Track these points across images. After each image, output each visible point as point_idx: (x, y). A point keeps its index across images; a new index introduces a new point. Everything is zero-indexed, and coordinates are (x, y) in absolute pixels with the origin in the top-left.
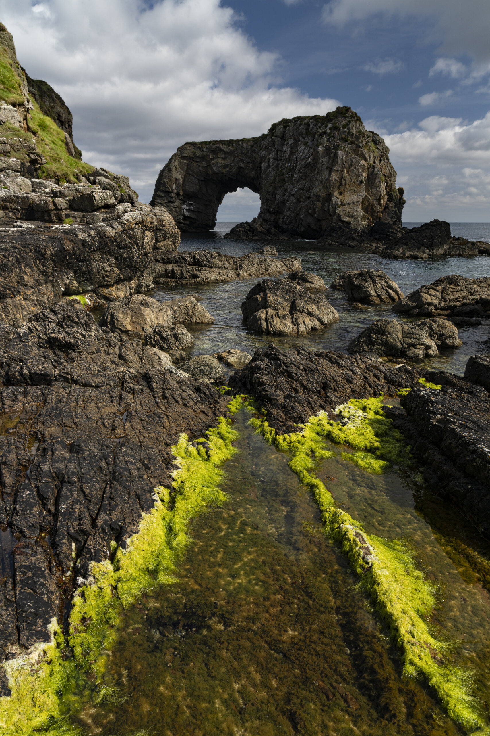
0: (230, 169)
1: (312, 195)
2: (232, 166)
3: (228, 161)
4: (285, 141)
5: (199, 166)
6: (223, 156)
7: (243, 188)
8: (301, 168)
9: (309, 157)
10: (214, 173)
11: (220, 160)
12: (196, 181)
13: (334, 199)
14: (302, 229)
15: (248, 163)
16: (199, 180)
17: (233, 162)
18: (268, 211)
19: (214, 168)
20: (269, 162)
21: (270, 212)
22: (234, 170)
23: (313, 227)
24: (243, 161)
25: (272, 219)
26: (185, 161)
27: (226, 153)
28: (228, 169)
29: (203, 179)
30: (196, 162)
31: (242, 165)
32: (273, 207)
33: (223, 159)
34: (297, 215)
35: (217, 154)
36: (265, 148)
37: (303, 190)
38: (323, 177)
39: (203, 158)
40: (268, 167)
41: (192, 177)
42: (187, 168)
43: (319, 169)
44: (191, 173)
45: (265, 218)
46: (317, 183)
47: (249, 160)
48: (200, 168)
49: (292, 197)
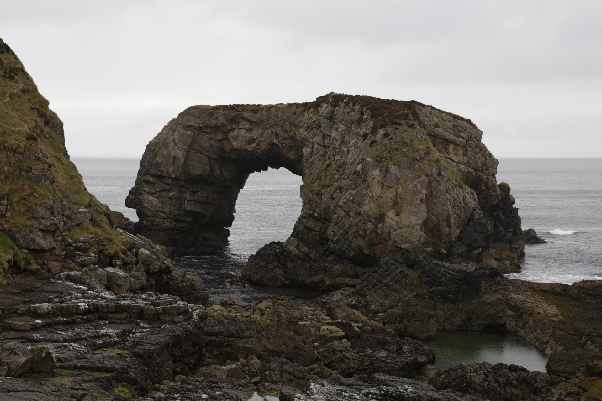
0: (258, 145)
1: (362, 213)
2: (260, 141)
3: (256, 134)
4: (335, 123)
5: (210, 139)
6: (247, 127)
7: (278, 168)
8: (350, 175)
9: (359, 164)
10: (234, 150)
11: (242, 132)
12: (205, 159)
13: (388, 220)
14: (352, 254)
15: (284, 138)
16: (209, 158)
17: (262, 135)
18: (311, 216)
19: (234, 143)
20: (313, 147)
21: (315, 219)
22: (263, 146)
23: (366, 252)
24: (277, 135)
25: (318, 229)
26: (189, 133)
27: (251, 122)
28: (254, 145)
29: (215, 157)
30: (207, 133)
31: (275, 141)
32: (318, 211)
33: (249, 130)
34: (347, 233)
35: (237, 124)
36: (308, 127)
37: (352, 201)
38: (374, 194)
39: (217, 128)
40: (312, 154)
41: (199, 154)
42: (192, 142)
43: (369, 184)
44: (198, 147)
45: (308, 225)
46: (368, 199)
47: (286, 135)
48: (212, 142)
49: (339, 209)
